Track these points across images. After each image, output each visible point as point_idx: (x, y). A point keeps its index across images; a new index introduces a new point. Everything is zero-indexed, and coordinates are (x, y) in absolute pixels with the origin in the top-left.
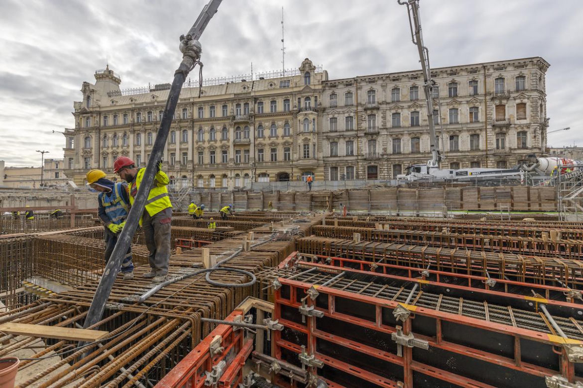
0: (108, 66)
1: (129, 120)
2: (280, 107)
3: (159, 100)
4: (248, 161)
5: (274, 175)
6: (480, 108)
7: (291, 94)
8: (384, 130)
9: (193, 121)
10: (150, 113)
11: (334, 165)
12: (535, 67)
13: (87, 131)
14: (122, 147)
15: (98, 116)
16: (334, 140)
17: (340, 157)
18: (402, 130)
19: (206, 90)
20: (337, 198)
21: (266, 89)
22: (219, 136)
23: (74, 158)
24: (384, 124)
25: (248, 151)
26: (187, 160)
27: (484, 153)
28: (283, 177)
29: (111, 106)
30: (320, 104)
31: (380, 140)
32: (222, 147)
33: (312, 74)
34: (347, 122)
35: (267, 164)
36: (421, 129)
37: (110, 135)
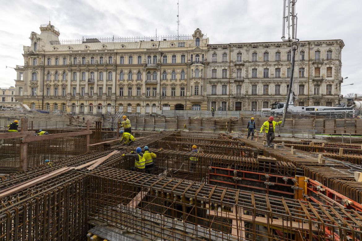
0: (50, 22)
1: (68, 62)
2: (179, 60)
3: (90, 49)
4: (156, 95)
5: (173, 105)
6: (306, 68)
7: (187, 51)
8: (247, 79)
9: (116, 66)
10: (83, 58)
11: (214, 101)
12: (338, 45)
13: (34, 68)
14: (62, 81)
15: (43, 58)
16: (214, 84)
17: (218, 95)
18: (258, 80)
19: (126, 45)
20: (234, 123)
21: (169, 47)
22: (135, 77)
23: (23, 87)
24: (247, 76)
25: (155, 89)
26: (111, 93)
27: (307, 97)
28: (179, 107)
29: (53, 51)
30: (206, 60)
31: (244, 85)
32: (137, 85)
33: (201, 39)
34: (223, 72)
35: (169, 98)
36: (269, 79)
37: (53, 72)
